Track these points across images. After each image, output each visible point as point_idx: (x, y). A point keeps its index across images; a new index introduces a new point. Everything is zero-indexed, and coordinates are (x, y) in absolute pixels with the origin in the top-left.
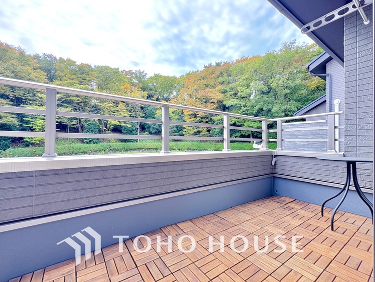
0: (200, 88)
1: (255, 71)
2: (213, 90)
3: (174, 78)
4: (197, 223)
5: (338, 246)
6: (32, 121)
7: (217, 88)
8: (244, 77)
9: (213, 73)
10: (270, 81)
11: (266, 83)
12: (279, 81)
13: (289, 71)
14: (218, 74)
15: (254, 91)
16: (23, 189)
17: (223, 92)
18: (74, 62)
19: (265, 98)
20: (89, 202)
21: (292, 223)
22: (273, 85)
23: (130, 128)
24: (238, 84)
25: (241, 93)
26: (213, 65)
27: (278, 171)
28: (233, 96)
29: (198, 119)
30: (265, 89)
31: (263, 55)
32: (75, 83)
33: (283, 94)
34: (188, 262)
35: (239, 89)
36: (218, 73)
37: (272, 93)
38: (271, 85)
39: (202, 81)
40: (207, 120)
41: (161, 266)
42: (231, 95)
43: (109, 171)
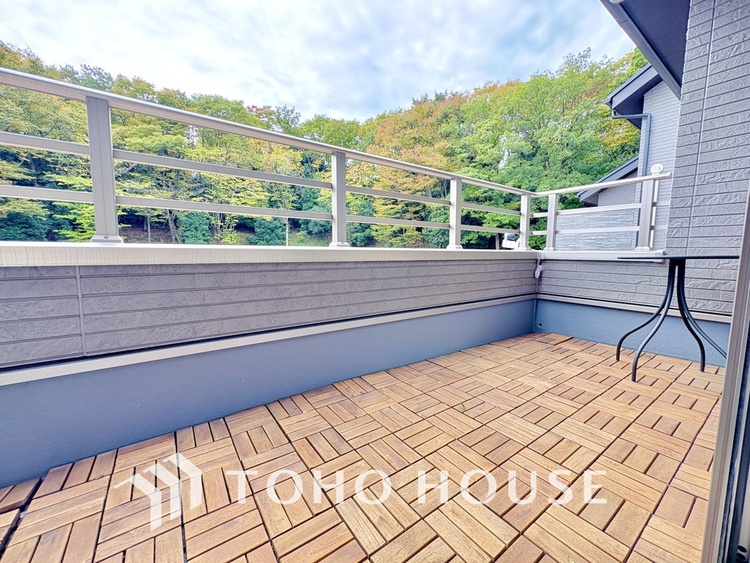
0: (404, 145)
1: (510, 112)
2: (430, 149)
3: (354, 123)
4: (399, 376)
5: (642, 402)
6: (73, 209)
7: (437, 146)
8: (490, 123)
9: (430, 114)
10: (537, 133)
11: (530, 138)
12: (554, 132)
13: (573, 113)
14: (439, 117)
15: (507, 153)
16: (58, 301)
17: (447, 155)
18: (149, 86)
19: (527, 166)
20: (195, 333)
21: (566, 372)
22: (543, 141)
23: (270, 222)
24: (477, 137)
25: (482, 157)
26: (429, 98)
27: (544, 288)
28: (467, 161)
29: (400, 206)
30: (528, 149)
31: (527, 79)
32: (154, 130)
33: (560, 158)
34: (383, 432)
35: (478, 147)
36: (439, 115)
37: (538, 157)
38: (539, 141)
39: (409, 131)
40: (418, 209)
41: (335, 440)
42: (463, 161)
43: (230, 275)
